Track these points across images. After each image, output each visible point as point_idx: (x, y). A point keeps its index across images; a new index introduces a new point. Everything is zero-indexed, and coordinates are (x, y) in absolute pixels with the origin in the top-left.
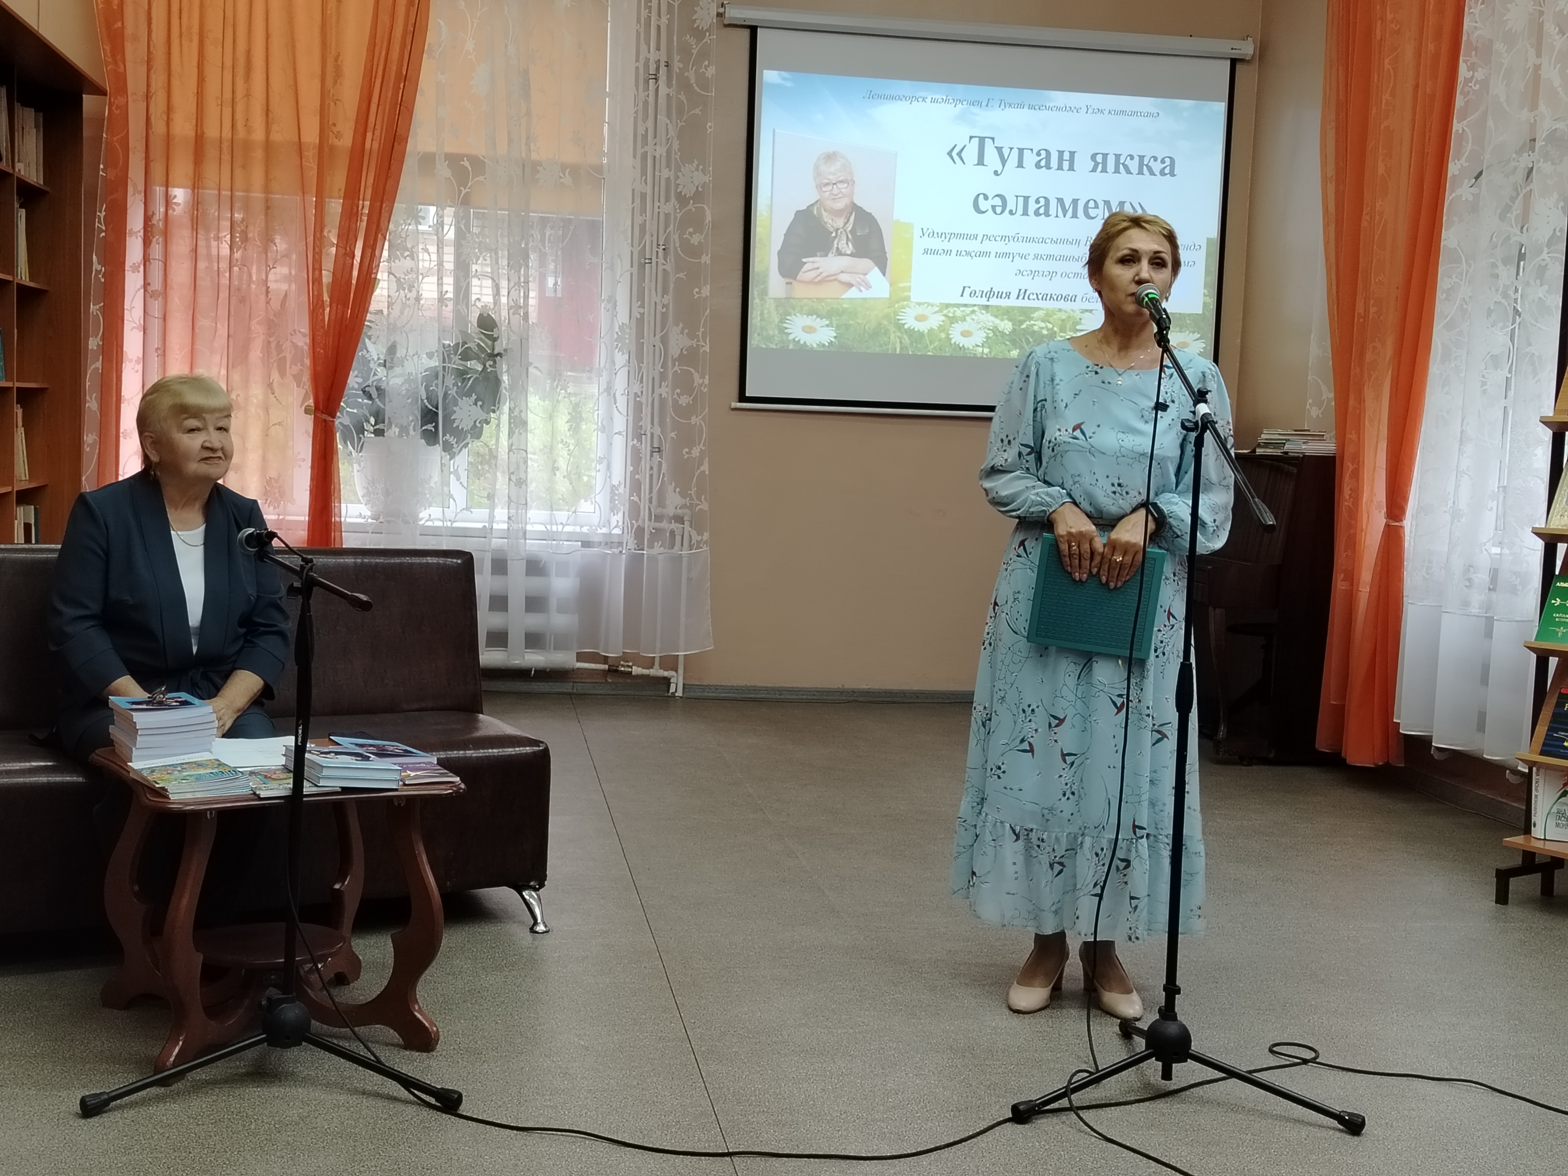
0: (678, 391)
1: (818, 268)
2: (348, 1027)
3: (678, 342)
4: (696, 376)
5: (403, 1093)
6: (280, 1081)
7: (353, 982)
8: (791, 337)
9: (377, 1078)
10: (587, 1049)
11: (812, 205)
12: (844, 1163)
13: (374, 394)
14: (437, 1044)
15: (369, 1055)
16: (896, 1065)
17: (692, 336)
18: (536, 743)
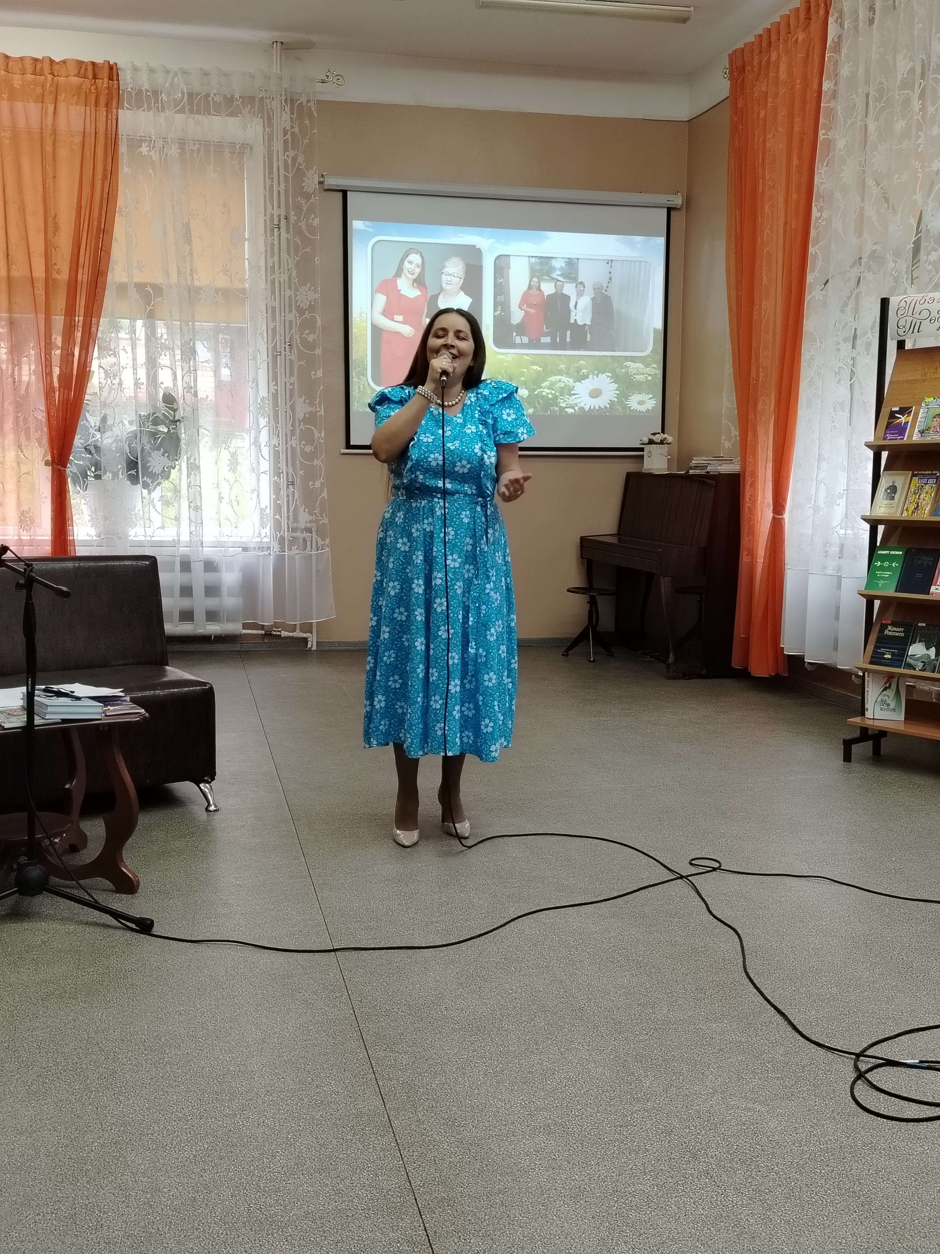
0: (304, 442)
2: (75, 880)
3: (302, 409)
4: (315, 431)
5: (114, 922)
6: (29, 918)
7: (82, 850)
9: (97, 913)
10: (241, 886)
12: (410, 952)
13: (93, 450)
14: (138, 889)
15: (91, 899)
16: (448, 885)
17: (312, 404)
18: (204, 684)
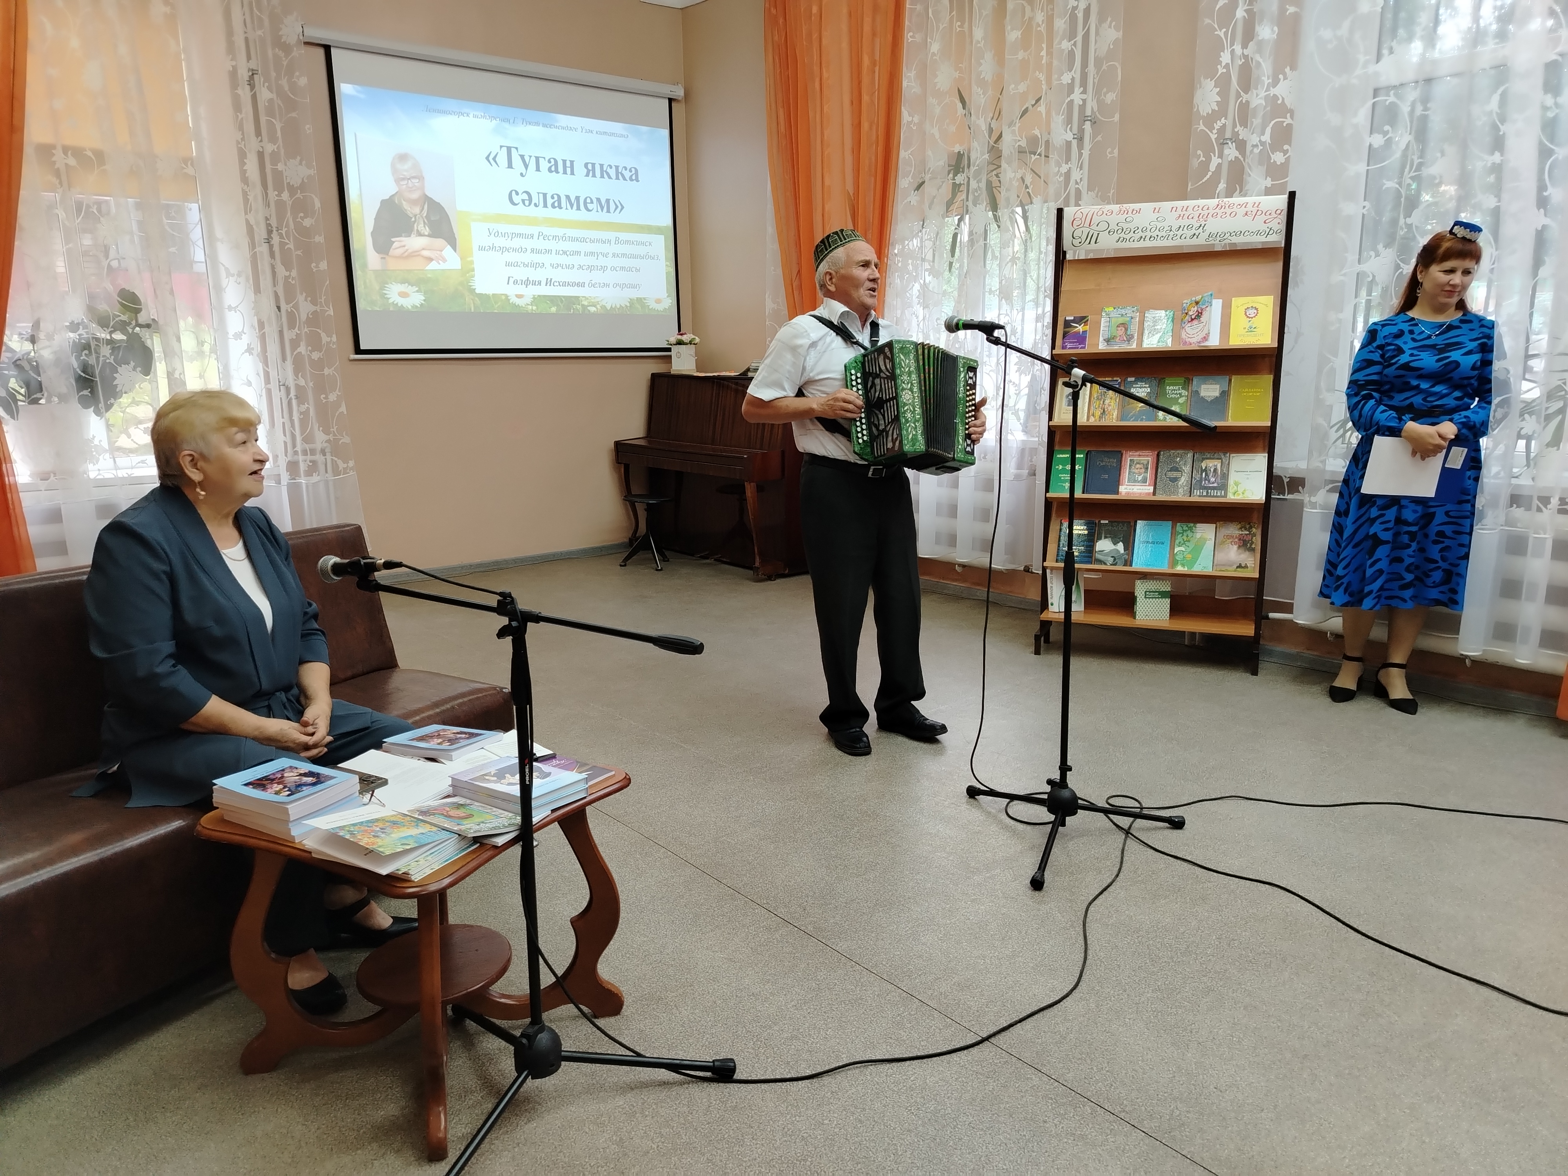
0: (310, 348)
1: (404, 246)
3: (305, 308)
8: (391, 301)
11: (393, 195)
13: (27, 367)
14: (624, 1005)
17: (314, 302)
